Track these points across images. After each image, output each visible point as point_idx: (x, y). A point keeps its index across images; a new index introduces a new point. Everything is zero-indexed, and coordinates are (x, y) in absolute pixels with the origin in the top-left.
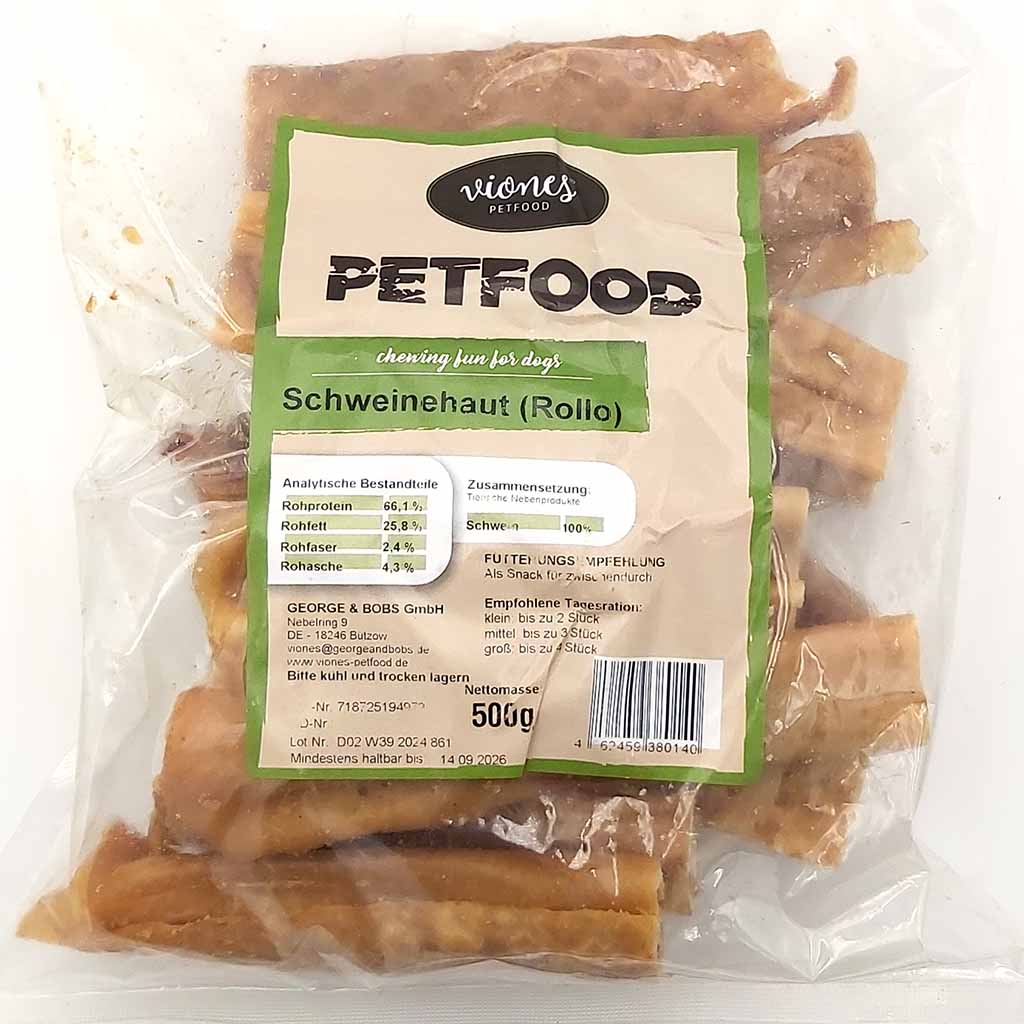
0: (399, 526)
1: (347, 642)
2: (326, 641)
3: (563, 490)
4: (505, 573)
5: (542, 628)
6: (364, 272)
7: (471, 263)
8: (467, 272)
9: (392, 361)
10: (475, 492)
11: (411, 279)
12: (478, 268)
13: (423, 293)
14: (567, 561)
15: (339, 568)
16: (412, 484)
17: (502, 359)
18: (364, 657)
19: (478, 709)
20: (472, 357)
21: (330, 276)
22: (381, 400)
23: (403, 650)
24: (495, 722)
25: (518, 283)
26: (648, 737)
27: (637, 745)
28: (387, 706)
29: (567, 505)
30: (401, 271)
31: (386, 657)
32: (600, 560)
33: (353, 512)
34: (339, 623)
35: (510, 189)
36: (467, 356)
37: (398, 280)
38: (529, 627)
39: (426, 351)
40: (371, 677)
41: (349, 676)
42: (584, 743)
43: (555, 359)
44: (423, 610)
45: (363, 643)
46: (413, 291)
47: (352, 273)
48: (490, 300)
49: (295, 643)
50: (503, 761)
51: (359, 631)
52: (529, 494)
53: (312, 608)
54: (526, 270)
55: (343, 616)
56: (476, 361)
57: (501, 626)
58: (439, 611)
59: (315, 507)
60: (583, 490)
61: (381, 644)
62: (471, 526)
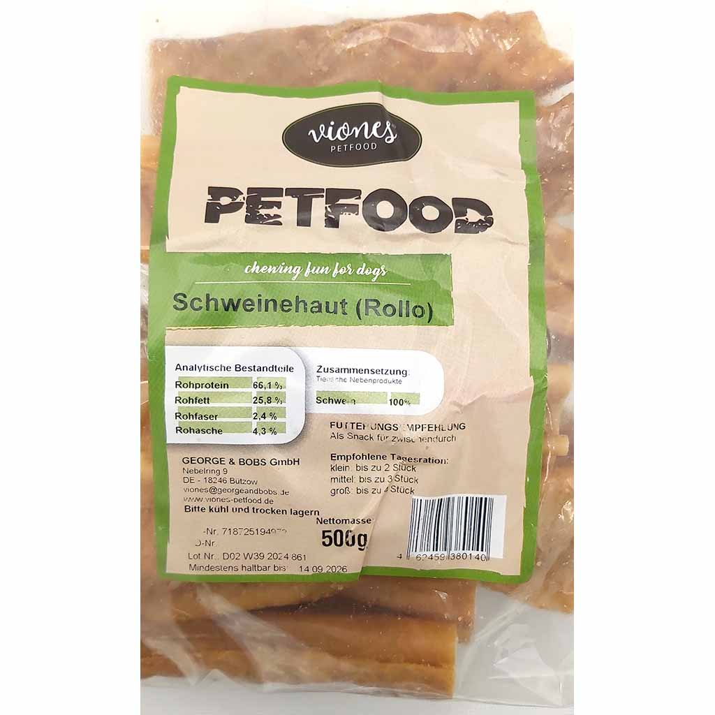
0: (265, 400)
1: (229, 486)
2: (212, 485)
3: (389, 372)
4: (346, 436)
5: (374, 475)
6: (234, 199)
7: (317, 192)
8: (313, 199)
9: (257, 272)
10: (323, 375)
11: (270, 205)
12: (323, 196)
13: (280, 216)
14: (393, 427)
15: (219, 432)
16: (274, 368)
17: (342, 270)
18: (241, 496)
19: (326, 534)
20: (319, 268)
21: (208, 203)
22: (249, 303)
23: (269, 492)
24: (339, 543)
25: (353, 209)
26: (450, 549)
27: (443, 556)
28: (259, 531)
29: (393, 384)
30: (263, 199)
31: (257, 497)
32: (418, 426)
33: (230, 390)
34: (222, 472)
35: (346, 133)
36: (314, 268)
37: (260, 206)
38: (364, 474)
39: (283, 264)
40: (247, 510)
41: (230, 509)
42: (404, 556)
43: (382, 269)
44: (284, 462)
45: (240, 487)
46: (272, 215)
47: (225, 201)
48: (332, 223)
49: (189, 485)
50: (345, 570)
51: (237, 478)
52: (364, 376)
53: (200, 461)
54: (360, 198)
55: (224, 466)
56: (322, 271)
57: (342, 473)
58: (296, 463)
59: (201, 386)
60: (404, 373)
61: (254, 487)
62: (319, 400)
